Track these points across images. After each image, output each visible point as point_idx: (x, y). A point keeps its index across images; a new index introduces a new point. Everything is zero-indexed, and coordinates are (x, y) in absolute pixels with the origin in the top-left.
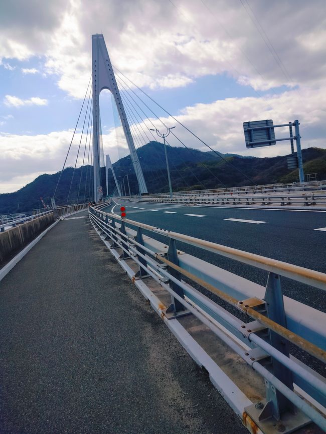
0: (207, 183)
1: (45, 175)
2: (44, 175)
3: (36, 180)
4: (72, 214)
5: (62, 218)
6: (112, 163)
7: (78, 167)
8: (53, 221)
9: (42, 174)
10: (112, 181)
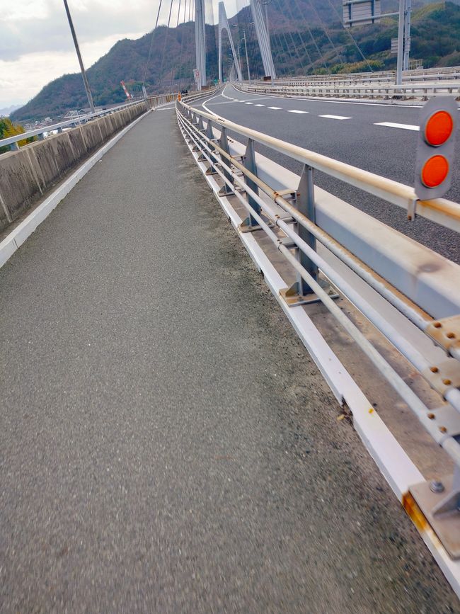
0: (387, 58)
1: (126, 41)
2: (123, 40)
3: (113, 49)
4: (163, 105)
5: (153, 109)
6: (228, 18)
7: (173, 25)
8: (146, 111)
9: (121, 40)
10: (228, 51)
